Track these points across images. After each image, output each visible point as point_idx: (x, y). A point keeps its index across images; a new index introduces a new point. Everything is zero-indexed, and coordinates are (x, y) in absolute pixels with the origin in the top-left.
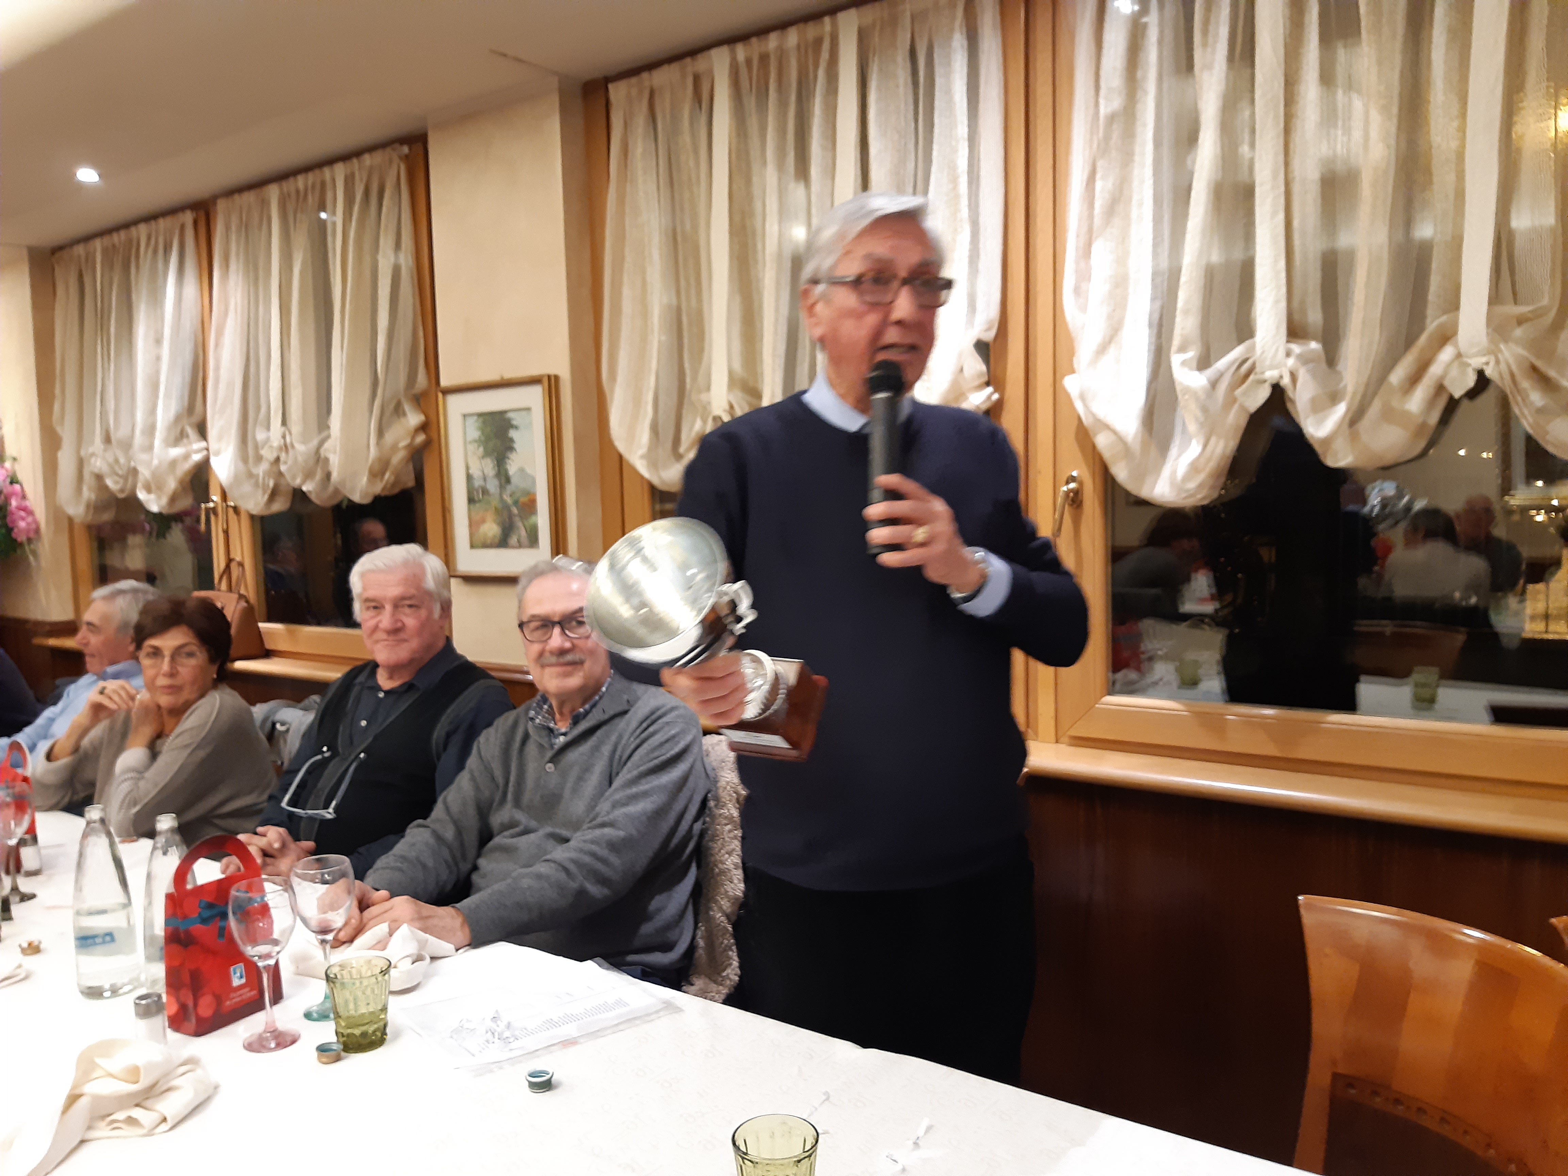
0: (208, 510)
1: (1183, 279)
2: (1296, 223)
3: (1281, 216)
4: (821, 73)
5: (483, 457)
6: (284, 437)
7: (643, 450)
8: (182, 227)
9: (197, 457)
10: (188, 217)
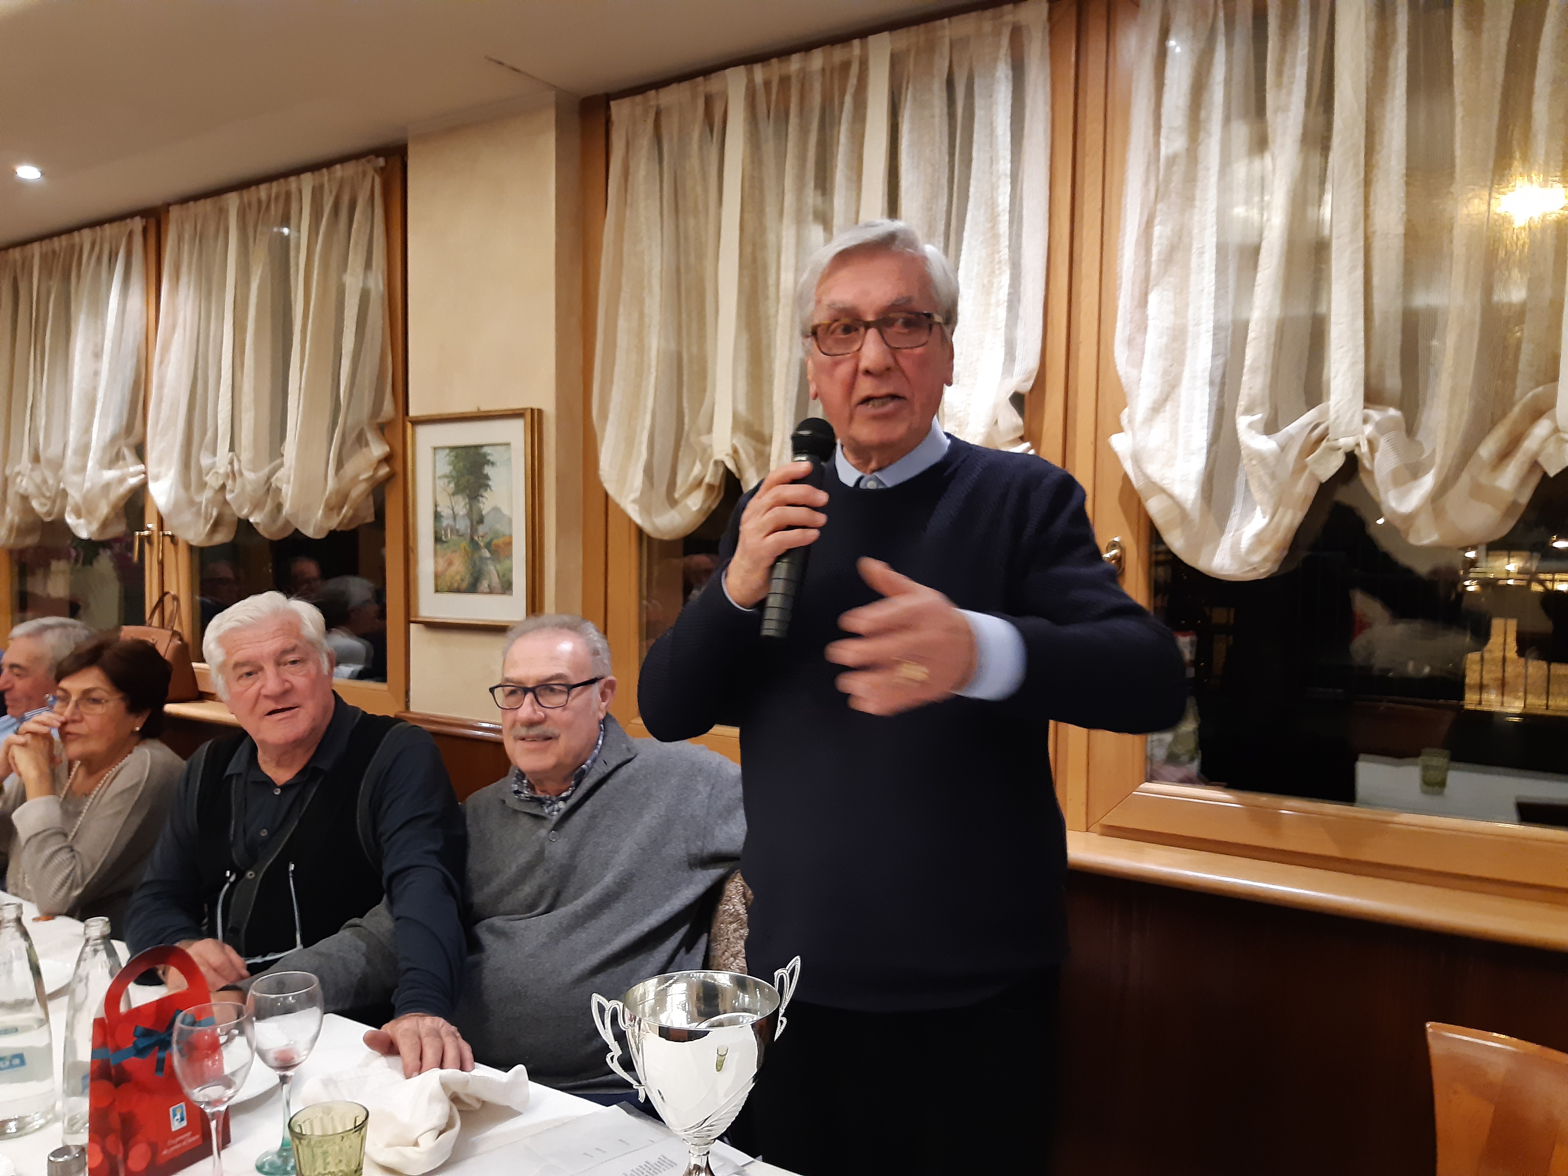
0: (142, 539)
1: (1251, 335)
2: (1376, 280)
3: (1360, 272)
4: (848, 99)
5: (454, 494)
6: (231, 463)
7: (635, 495)
8: (130, 235)
9: (133, 481)
10: (137, 224)
